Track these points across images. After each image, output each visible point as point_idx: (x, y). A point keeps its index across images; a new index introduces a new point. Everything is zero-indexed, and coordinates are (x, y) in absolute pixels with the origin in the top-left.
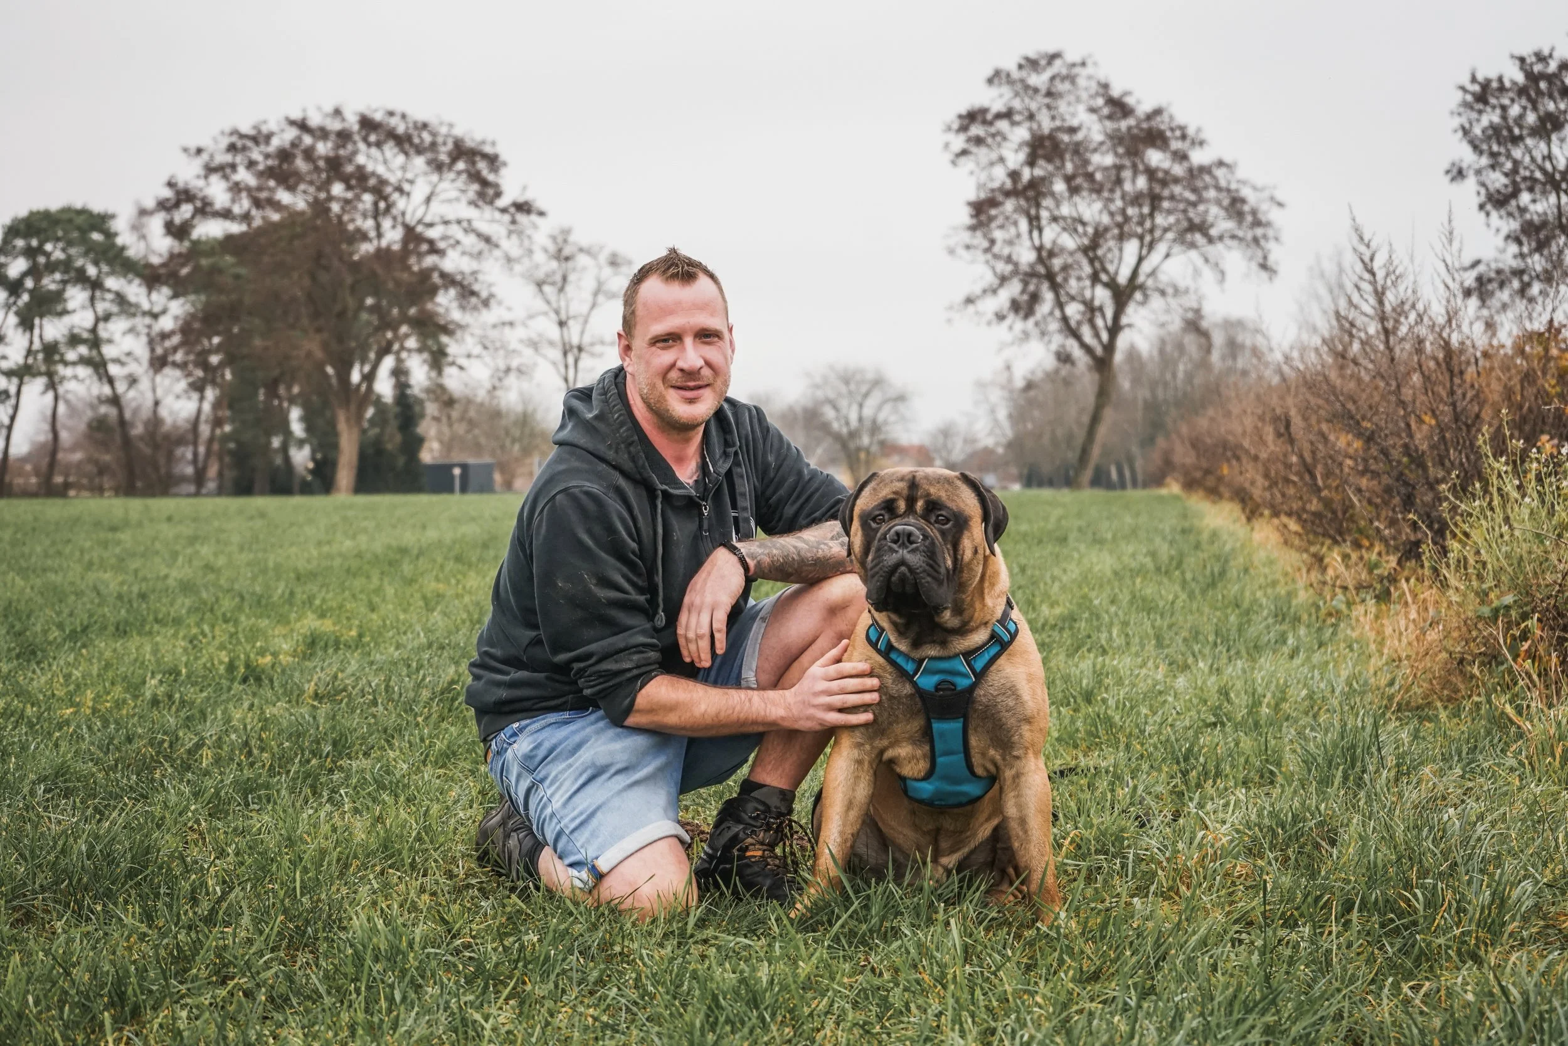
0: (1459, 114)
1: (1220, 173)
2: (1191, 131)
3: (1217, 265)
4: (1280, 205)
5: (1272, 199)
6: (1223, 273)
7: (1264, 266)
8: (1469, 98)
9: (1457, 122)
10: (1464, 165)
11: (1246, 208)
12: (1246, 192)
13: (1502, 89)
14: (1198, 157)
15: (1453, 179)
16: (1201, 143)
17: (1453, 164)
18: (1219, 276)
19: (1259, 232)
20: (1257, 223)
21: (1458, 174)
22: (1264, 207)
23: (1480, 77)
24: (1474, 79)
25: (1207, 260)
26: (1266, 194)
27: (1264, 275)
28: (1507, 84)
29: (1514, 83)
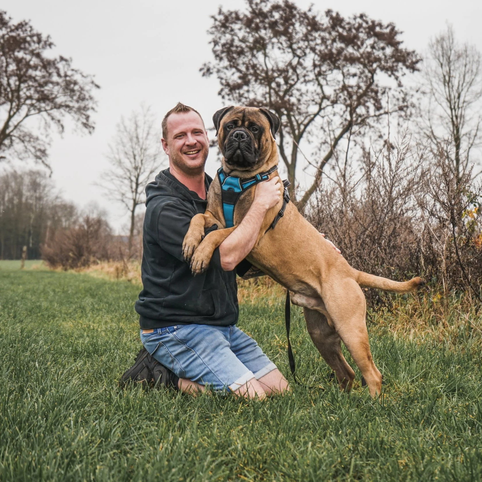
0: (212, 33)
1: (61, 65)
2: (44, 37)
3: (59, 121)
4: (98, 87)
5: (92, 82)
6: (62, 127)
7: (85, 125)
8: (217, 23)
9: (211, 37)
10: (211, 66)
11: (76, 88)
12: (77, 77)
13: (238, 18)
14: (48, 54)
15: (204, 75)
16: (50, 45)
17: (205, 65)
18: (61, 129)
19: (82, 104)
20: (82, 99)
21: (207, 71)
22: (87, 88)
23: (225, 10)
24: (220, 13)
25: (53, 119)
26: (89, 80)
27: (86, 130)
28: (241, 16)
29: (245, 16)
